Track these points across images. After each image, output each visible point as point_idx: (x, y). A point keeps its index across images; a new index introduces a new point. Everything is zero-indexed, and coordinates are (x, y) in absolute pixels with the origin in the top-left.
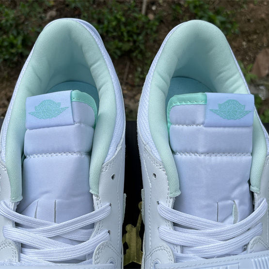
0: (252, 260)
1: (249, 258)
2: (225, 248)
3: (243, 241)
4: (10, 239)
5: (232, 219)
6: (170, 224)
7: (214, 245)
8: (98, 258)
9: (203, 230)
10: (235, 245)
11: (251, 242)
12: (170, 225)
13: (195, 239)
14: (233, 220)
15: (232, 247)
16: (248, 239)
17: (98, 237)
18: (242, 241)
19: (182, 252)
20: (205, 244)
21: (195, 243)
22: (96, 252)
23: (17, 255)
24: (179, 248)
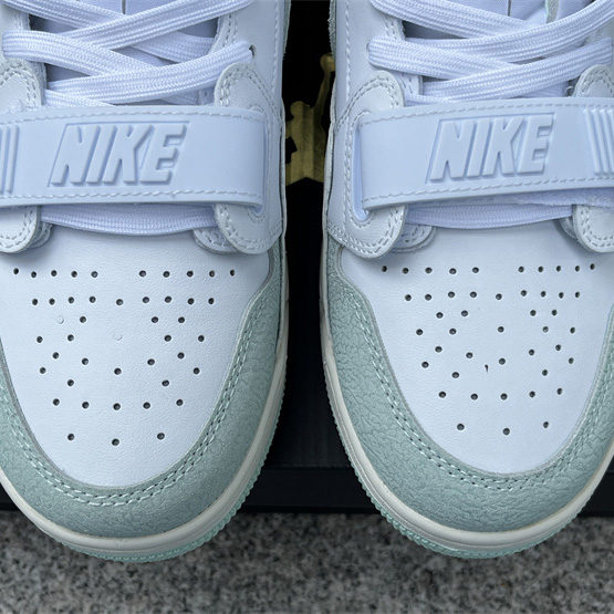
0: (585, 111)
1: (577, 105)
2: (523, 80)
3: (565, 68)
4: (20, 57)
5: (543, 14)
6: (397, 28)
7: (493, 72)
8: (226, 96)
9: (475, 36)
10: (546, 74)
11: (585, 75)
12: (397, 30)
13: (455, 59)
14: (546, 16)
15: (539, 79)
16: (578, 66)
17: (227, 50)
18: (563, 69)
19: (422, 92)
20: (477, 71)
21: (454, 69)
22: (222, 81)
23: (38, 91)
24: (415, 83)
